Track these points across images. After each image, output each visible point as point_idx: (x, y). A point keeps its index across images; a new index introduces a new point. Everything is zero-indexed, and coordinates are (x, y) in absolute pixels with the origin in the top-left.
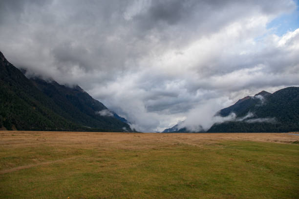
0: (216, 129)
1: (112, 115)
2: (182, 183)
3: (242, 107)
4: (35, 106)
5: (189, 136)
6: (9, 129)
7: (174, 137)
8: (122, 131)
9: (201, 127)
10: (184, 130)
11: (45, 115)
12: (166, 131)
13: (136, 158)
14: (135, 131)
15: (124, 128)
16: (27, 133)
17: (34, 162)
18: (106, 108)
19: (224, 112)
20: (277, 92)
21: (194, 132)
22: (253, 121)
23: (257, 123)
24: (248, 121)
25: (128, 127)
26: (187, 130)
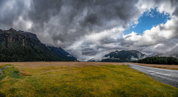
0: (103, 61)
1: (71, 56)
2: (92, 77)
3: (111, 55)
4: (49, 54)
5: (95, 63)
6: (43, 61)
7: (90, 63)
8: (74, 61)
9: (99, 60)
10: (93, 61)
11: (52, 57)
12: (88, 61)
13: (79, 70)
14: (78, 61)
15: (75, 60)
16: (48, 62)
17: (50, 70)
18: (69, 54)
19: (106, 56)
20: (121, 51)
21: (97, 62)
22: (114, 59)
23: (115, 60)
24: (113, 59)
25: (76, 60)
26: (95, 61)
